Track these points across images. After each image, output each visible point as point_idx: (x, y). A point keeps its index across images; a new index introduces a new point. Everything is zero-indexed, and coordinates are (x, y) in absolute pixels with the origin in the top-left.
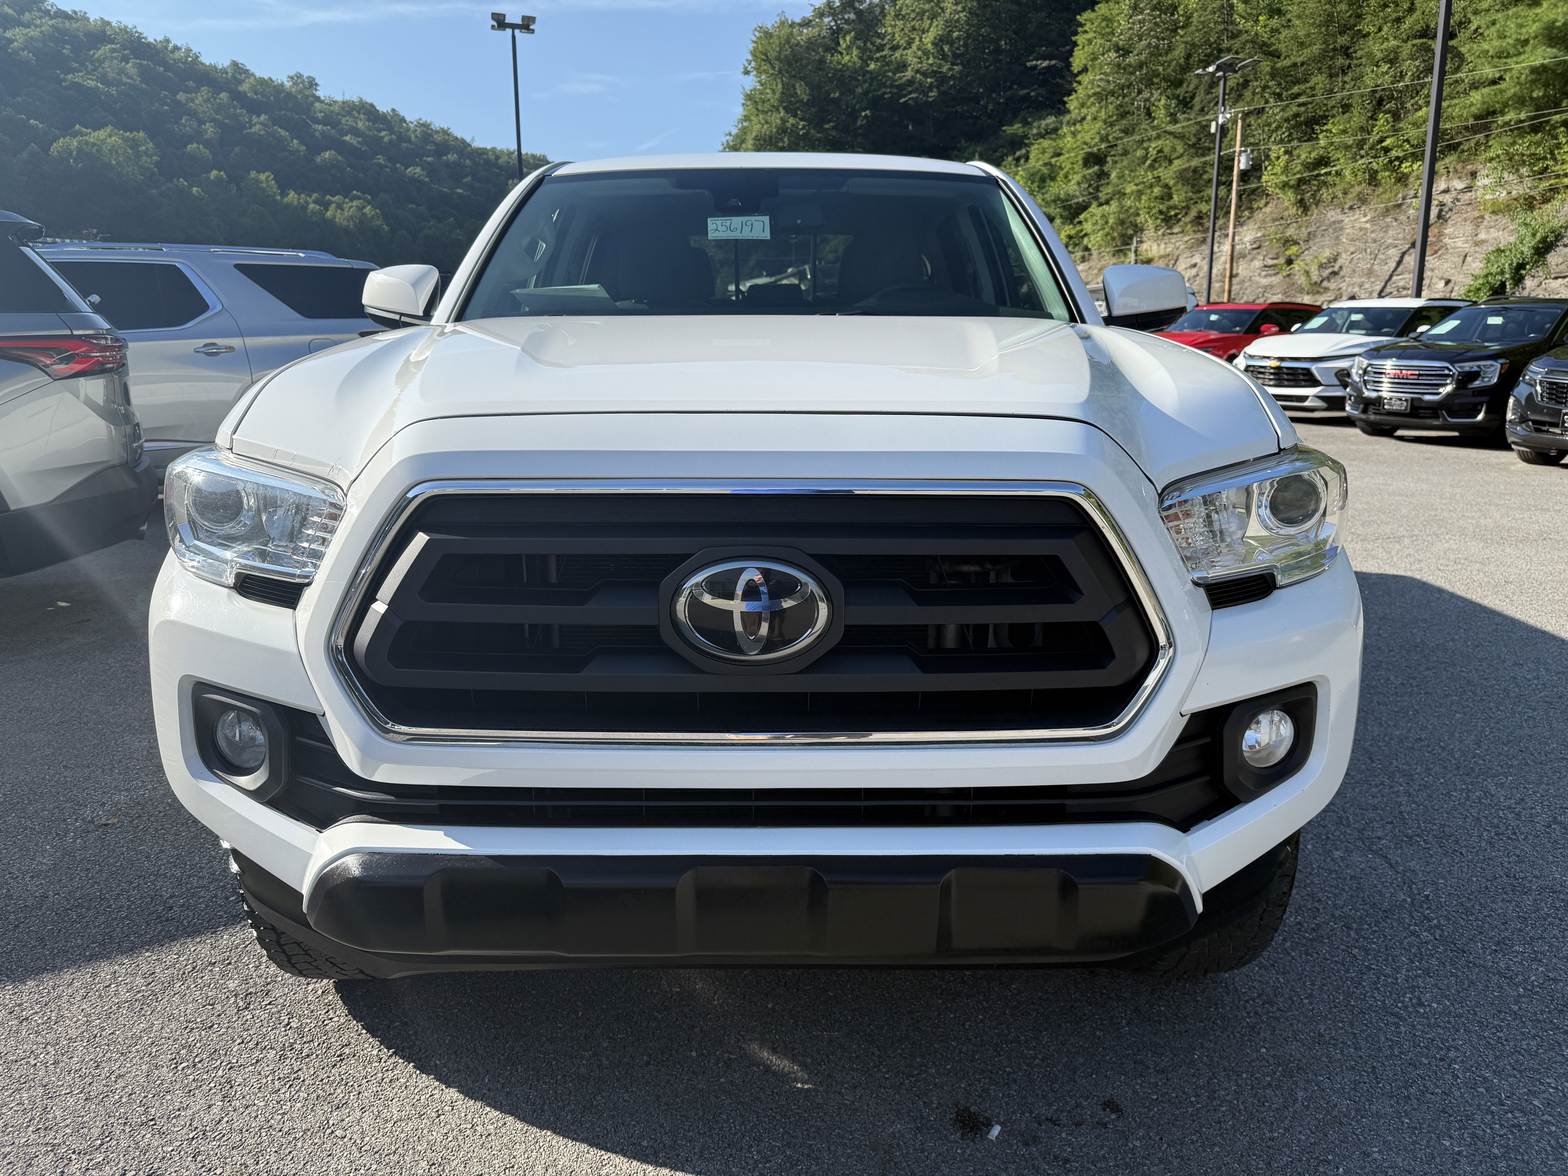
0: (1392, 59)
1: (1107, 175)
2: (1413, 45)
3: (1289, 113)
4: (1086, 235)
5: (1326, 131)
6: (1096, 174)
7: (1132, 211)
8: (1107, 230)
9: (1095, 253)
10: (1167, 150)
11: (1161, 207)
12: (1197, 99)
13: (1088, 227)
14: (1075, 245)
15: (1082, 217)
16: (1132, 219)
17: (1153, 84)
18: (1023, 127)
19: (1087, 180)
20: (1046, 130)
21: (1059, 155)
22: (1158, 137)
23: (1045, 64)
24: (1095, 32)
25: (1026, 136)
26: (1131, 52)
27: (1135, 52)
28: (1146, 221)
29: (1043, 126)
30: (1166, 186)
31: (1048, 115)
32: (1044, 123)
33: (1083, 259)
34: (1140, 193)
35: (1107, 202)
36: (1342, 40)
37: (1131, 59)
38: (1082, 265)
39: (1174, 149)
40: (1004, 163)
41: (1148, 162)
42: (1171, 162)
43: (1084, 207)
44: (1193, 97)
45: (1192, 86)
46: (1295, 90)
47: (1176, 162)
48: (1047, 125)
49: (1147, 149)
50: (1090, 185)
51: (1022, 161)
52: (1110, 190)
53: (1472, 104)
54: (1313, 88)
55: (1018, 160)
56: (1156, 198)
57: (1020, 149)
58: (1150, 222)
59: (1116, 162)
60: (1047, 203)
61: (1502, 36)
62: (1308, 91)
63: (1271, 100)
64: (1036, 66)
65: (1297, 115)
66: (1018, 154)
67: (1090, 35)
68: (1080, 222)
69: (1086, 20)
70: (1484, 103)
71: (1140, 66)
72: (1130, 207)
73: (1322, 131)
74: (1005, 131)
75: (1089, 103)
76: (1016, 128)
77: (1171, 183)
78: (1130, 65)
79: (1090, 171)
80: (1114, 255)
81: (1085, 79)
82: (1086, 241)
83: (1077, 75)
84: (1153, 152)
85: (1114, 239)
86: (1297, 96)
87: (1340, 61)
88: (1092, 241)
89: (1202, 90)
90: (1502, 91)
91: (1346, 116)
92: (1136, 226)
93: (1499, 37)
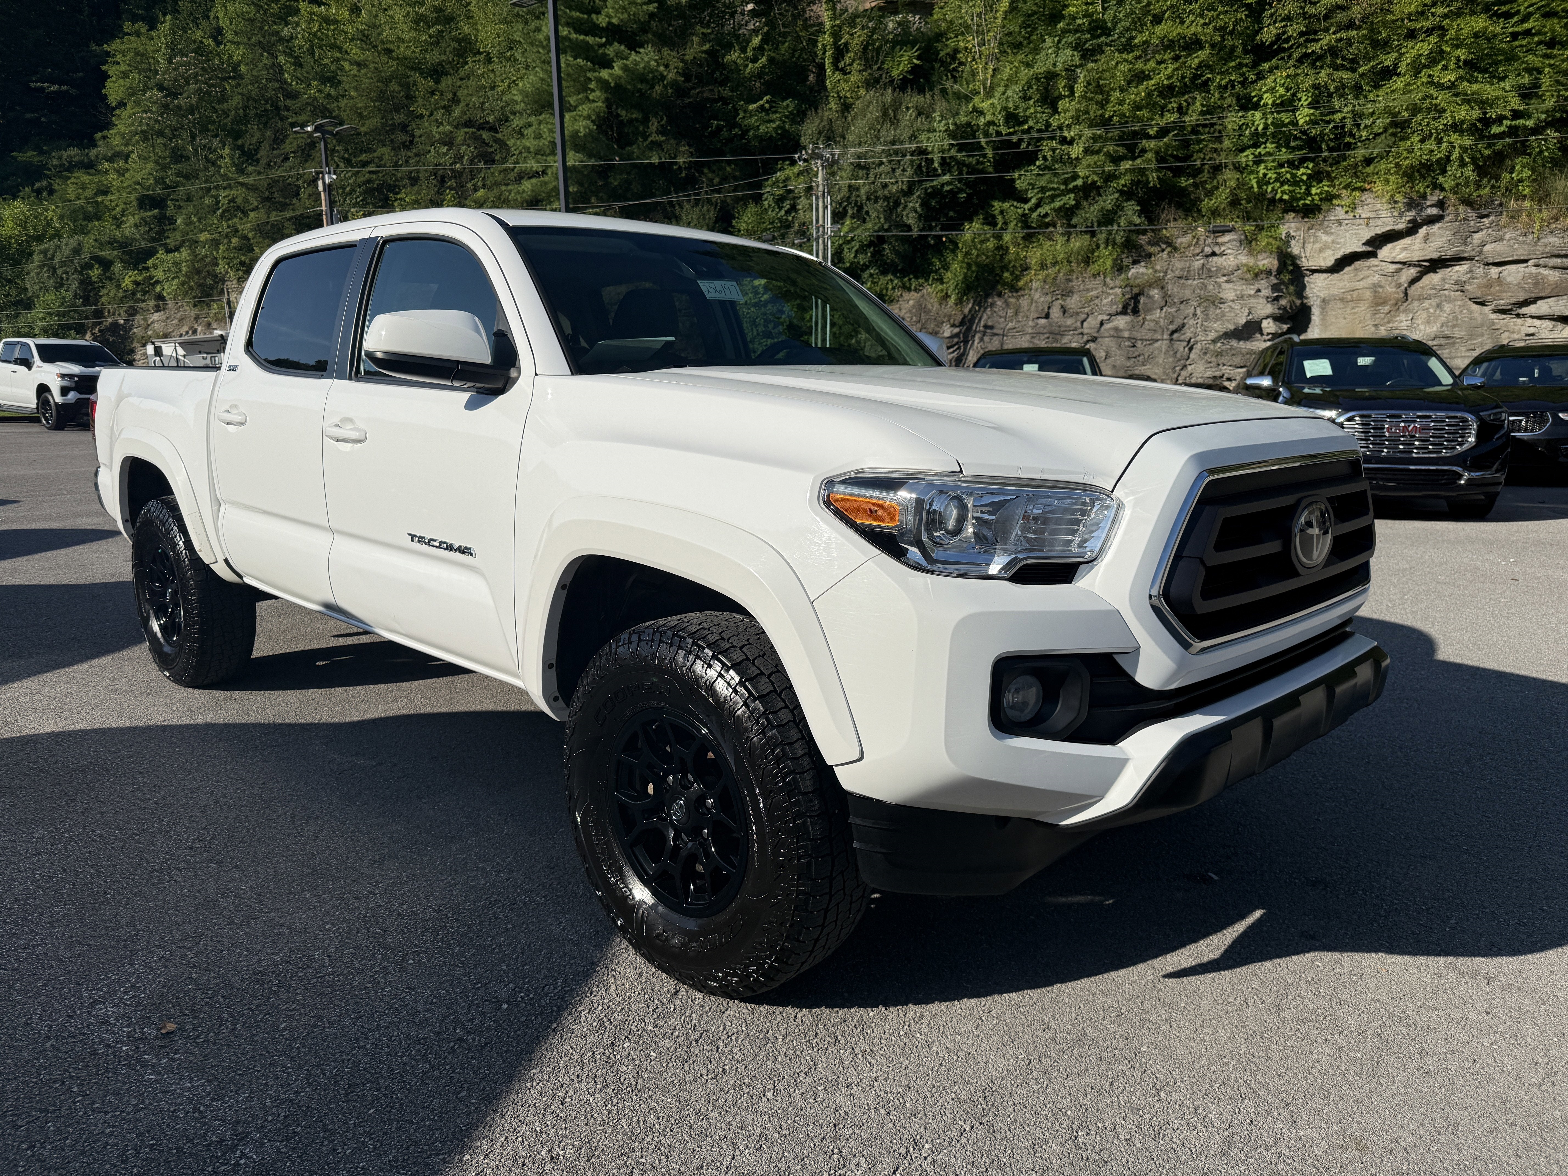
0: (449, 141)
1: (172, 221)
2: (466, 133)
3: (361, 179)
4: (157, 282)
5: (401, 199)
6: (155, 217)
7: (208, 260)
8: (182, 279)
9: (171, 304)
10: (239, 200)
11: (243, 258)
12: (262, 153)
13: (159, 274)
14: (145, 293)
15: (150, 262)
16: (209, 268)
17: (208, 130)
18: (38, 155)
19: (146, 223)
20: (70, 163)
21: (105, 193)
22: (229, 187)
23: (54, 88)
24: (129, 65)
25: (44, 166)
26: (181, 94)
27: (185, 95)
28: (227, 272)
29: (65, 157)
30: (245, 238)
31: (69, 146)
32: (65, 155)
33: (158, 309)
34: (216, 243)
35: (177, 249)
36: (399, 118)
37: (181, 101)
38: (157, 314)
39: (246, 200)
40: (21, 194)
41: (219, 212)
42: (245, 213)
43: (150, 253)
44: (257, 150)
45: (254, 141)
46: (363, 157)
47: (252, 214)
48: (70, 157)
49: (216, 197)
50: (151, 229)
51: (45, 194)
52: (178, 236)
53: (524, 191)
54: (380, 158)
55: (39, 192)
56: (235, 248)
57: (39, 180)
58: (232, 273)
59: (180, 207)
60: (101, 244)
61: (538, 136)
62: (376, 160)
63: (342, 165)
64: (42, 89)
65: (369, 181)
66: (37, 185)
67: (123, 68)
68: (147, 269)
69: (115, 51)
70: (533, 191)
71: (191, 110)
72: (206, 256)
73: (396, 200)
74: (15, 158)
75: (134, 141)
76: (28, 156)
77: (250, 235)
78: (179, 107)
79: (149, 214)
80: (195, 306)
81: (125, 113)
82: (158, 289)
83: (114, 109)
84: (224, 201)
85: (191, 288)
86: (365, 164)
87: (401, 137)
88: (169, 289)
89: (266, 145)
90: (546, 183)
91: (416, 188)
92: (216, 276)
93: (535, 138)
